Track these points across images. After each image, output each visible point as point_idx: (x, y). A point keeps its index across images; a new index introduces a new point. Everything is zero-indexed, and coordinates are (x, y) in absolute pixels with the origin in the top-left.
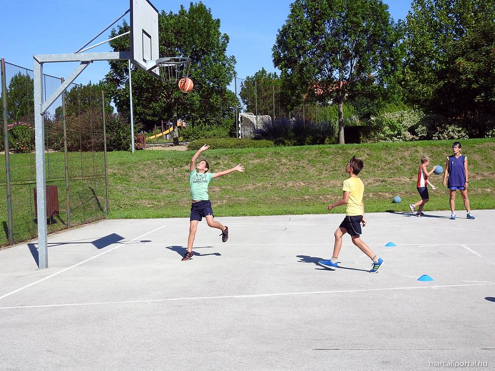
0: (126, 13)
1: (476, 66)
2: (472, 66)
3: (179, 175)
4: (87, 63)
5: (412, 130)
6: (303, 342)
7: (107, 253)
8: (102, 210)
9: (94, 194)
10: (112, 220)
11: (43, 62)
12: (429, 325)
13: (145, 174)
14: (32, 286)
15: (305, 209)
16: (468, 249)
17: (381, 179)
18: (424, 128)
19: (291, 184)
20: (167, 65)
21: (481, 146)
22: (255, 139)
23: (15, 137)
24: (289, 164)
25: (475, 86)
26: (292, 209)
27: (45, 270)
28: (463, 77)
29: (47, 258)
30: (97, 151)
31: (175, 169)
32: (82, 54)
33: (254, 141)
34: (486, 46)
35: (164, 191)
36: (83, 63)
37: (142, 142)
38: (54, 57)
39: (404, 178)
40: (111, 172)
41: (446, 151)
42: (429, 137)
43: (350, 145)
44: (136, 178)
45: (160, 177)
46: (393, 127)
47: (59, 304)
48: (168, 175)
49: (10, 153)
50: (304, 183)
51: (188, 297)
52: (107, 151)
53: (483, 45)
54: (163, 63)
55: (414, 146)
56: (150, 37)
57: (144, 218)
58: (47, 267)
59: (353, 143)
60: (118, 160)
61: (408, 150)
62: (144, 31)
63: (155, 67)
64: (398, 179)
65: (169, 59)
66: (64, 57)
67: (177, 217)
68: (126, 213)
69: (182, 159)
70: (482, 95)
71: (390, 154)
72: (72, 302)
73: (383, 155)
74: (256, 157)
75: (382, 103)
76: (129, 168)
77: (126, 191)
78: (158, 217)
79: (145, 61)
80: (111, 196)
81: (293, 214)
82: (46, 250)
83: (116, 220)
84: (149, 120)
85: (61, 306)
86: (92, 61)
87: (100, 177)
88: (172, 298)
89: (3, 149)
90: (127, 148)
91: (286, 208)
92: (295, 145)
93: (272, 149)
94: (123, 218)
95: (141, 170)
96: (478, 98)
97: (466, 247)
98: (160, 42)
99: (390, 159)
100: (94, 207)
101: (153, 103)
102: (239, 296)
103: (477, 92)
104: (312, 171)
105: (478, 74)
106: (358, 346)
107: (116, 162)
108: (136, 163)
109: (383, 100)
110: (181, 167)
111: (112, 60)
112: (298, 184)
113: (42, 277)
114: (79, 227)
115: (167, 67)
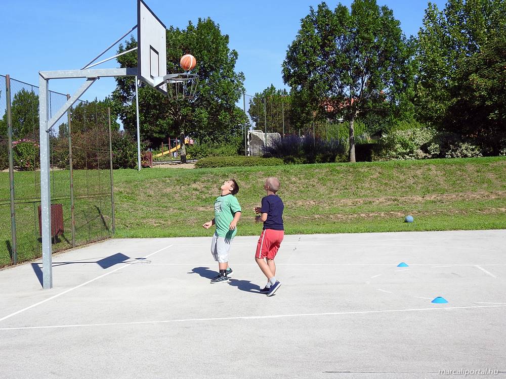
0: (133, 29)
1: (490, 83)
2: (486, 83)
3: (187, 193)
4: (94, 79)
5: (424, 148)
6: (313, 365)
7: (112, 273)
8: (107, 229)
9: (100, 212)
10: (117, 240)
11: (49, 79)
12: (442, 348)
13: (152, 193)
14: (36, 307)
15: (316, 228)
16: (483, 269)
17: (393, 197)
18: (437, 146)
19: (301, 203)
20: (174, 82)
21: (495, 164)
22: (265, 156)
23: (20, 154)
24: (298, 182)
25: (488, 103)
26: (302, 228)
27: (50, 290)
28: (477, 94)
29: (51, 278)
30: (102, 169)
31: (182, 187)
32: (89, 70)
33: (263, 159)
34: (499, 62)
35: (171, 209)
36: (89, 79)
37: (149, 160)
38: (61, 74)
39: (417, 197)
40: (117, 190)
41: (459, 169)
42: (442, 156)
43: (361, 163)
44: (142, 197)
45: (166, 195)
46: (405, 145)
47: (64, 325)
48: (176, 193)
49: (14, 170)
50: (314, 201)
51: (196, 318)
52: (113, 169)
53: (497, 62)
54: (171, 80)
55: (427, 164)
56: (157, 53)
57: (150, 237)
58: (51, 287)
59: (364, 160)
60: (124, 178)
61: (420, 169)
62: (151, 47)
63: (162, 83)
64: (410, 198)
65: (177, 75)
66: (70, 73)
67: (185, 236)
68: (132, 232)
69: (190, 177)
70: (496, 112)
71: (403, 172)
72: (77, 323)
73: (395, 173)
74: (265, 175)
75: (394, 121)
76: (136, 186)
77: (132, 210)
78: (165, 237)
79: (152, 77)
80: (117, 215)
81: (303, 234)
82: (51, 270)
83: (122, 239)
84: (156, 138)
85: (66, 328)
86: (99, 78)
87: (106, 195)
88: (178, 319)
89: (7, 167)
90: (133, 166)
91: (296, 228)
92: (304, 163)
93: (282, 167)
94: (129, 237)
95: (148, 188)
96: (492, 115)
97: (480, 268)
98: (168, 58)
99: (402, 177)
100: (100, 226)
101: (160, 120)
102: (247, 318)
103: (491, 109)
104: (322, 190)
105: (492, 91)
106: (370, 369)
107: (123, 180)
108: (142, 181)
109: (395, 117)
110: (188, 185)
111: (118, 76)
112: (309, 203)
113: (46, 297)
114: (85, 247)
115: (174, 84)
